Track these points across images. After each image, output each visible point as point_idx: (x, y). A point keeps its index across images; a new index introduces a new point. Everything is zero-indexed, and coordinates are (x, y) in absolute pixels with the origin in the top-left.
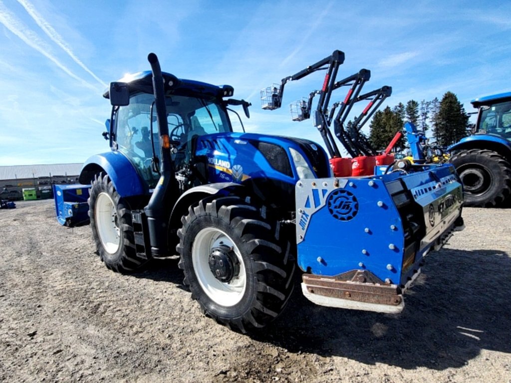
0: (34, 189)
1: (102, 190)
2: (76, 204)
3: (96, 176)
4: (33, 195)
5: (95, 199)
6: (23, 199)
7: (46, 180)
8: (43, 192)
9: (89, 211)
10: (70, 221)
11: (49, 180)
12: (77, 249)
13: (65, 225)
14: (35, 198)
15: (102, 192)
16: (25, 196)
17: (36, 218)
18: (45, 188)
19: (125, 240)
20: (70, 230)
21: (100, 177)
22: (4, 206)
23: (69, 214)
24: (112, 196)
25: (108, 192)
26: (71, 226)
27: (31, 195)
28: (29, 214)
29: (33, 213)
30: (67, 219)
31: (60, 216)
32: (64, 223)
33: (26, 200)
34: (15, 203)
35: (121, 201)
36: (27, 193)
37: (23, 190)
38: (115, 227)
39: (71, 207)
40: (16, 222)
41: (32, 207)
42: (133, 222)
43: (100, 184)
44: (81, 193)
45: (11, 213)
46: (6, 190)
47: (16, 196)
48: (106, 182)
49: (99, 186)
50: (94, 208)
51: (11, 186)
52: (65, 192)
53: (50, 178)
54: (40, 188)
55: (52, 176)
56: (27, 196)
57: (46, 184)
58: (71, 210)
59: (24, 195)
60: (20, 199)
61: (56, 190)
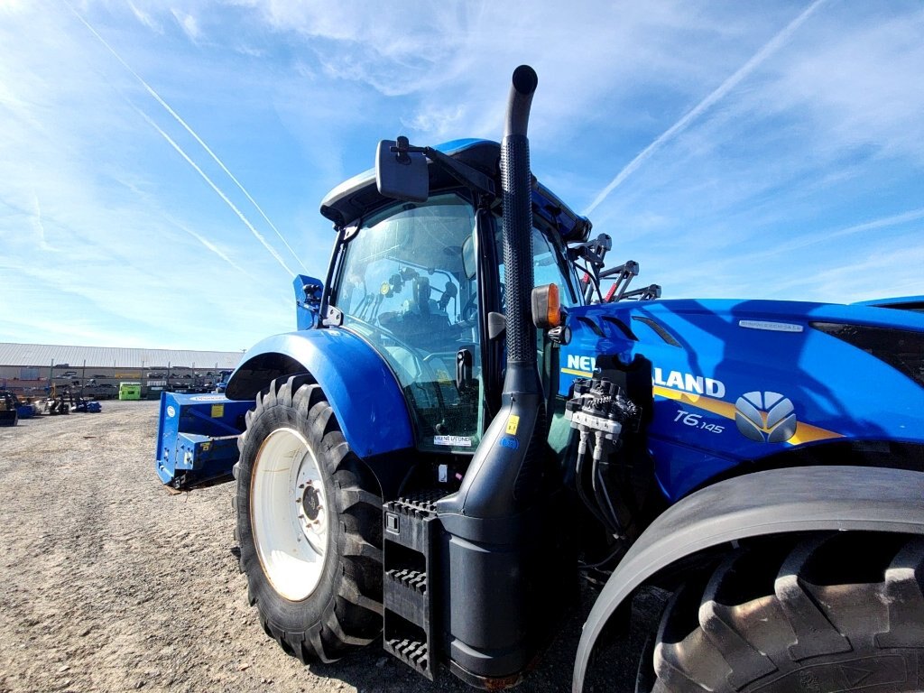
0: (138, 383)
1: (287, 423)
2: (204, 439)
3: (273, 383)
4: (136, 393)
5: (259, 439)
6: (118, 398)
7: (160, 372)
8: (153, 389)
9: (237, 464)
10: (184, 477)
11: (165, 372)
12: (187, 535)
13: (171, 484)
14: (138, 397)
15: (283, 426)
16: (123, 393)
17: (126, 435)
18: (158, 383)
19: (345, 582)
20: (183, 496)
21: (286, 388)
22: (82, 408)
23: (186, 462)
24: (319, 445)
25: (306, 431)
26: (186, 488)
27: (133, 393)
28: (117, 425)
29: (126, 424)
30: (179, 473)
31: (163, 461)
32: (170, 480)
33: (122, 400)
34: (101, 403)
35: (345, 464)
36: (127, 390)
37: (122, 384)
38: (301, 517)
39: (193, 448)
40: (86, 442)
41: (127, 412)
42: (385, 537)
43: (284, 407)
44: (221, 414)
45: (88, 422)
46: (94, 382)
47: (109, 391)
48: (304, 403)
49: (279, 411)
50: (252, 460)
51: (103, 377)
52: (185, 411)
53: (168, 369)
54: (149, 384)
55: (171, 367)
56: (126, 393)
57: (159, 377)
58: (191, 455)
59: (120, 392)
60: (114, 397)
61: (167, 402)
